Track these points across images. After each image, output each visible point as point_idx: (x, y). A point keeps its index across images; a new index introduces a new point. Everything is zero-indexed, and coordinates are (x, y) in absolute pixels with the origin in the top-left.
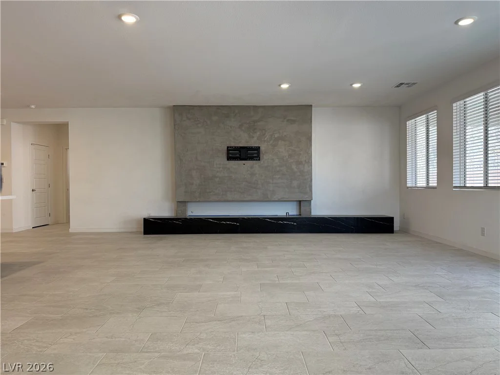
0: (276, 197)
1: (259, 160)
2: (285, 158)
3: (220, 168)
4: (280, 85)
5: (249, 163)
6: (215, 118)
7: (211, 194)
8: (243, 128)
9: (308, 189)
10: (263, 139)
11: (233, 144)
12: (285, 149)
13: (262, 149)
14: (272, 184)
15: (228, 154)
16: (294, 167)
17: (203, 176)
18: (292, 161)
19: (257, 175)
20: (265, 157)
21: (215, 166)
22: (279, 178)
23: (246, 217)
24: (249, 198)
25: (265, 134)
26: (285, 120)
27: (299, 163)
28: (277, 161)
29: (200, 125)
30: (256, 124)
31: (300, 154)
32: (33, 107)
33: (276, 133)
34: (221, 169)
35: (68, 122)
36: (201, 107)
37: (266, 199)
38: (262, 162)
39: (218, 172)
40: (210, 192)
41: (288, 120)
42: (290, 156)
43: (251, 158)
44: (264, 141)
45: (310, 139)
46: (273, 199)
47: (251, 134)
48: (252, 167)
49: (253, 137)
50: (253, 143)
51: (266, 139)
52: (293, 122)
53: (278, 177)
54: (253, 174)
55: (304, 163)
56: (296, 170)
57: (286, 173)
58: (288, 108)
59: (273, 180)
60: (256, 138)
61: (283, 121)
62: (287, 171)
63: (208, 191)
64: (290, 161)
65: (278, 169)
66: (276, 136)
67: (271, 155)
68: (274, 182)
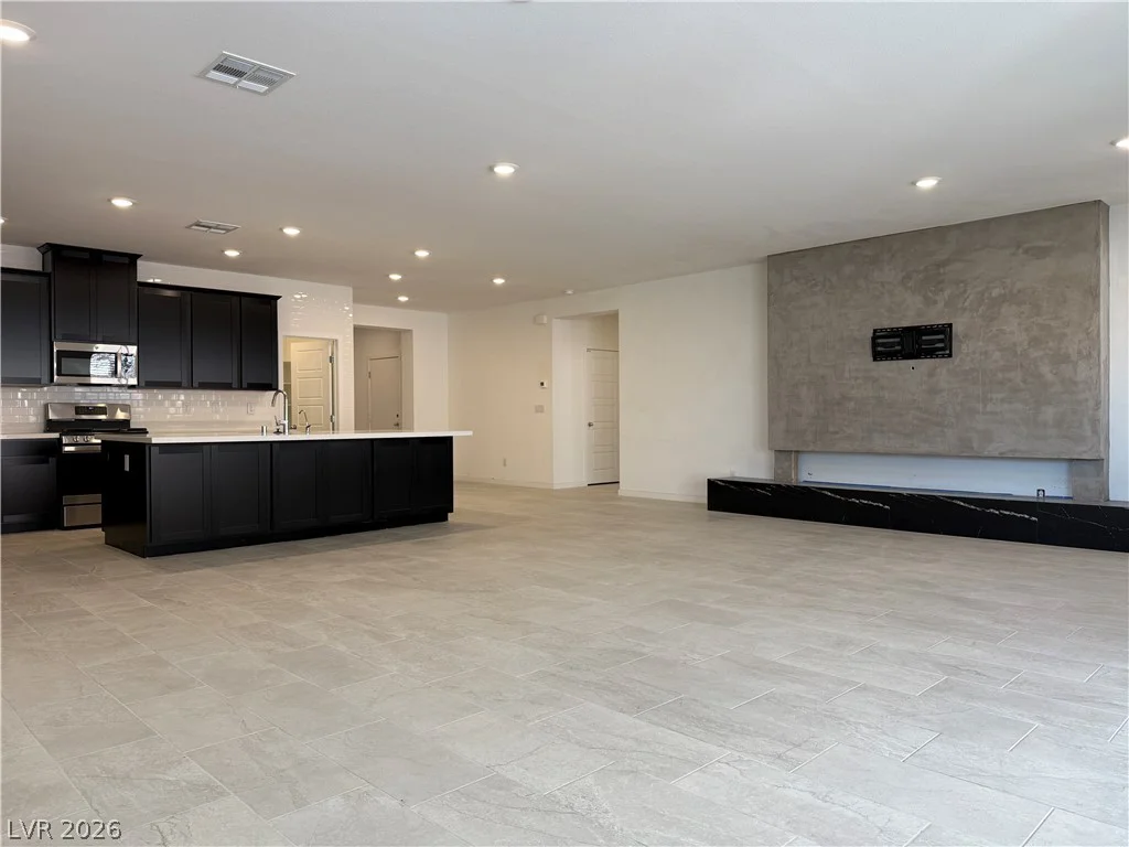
0: (992, 449)
1: (950, 356)
2: (1019, 350)
3: (856, 378)
4: (914, 183)
5: (924, 365)
6: (848, 269)
7: (839, 436)
8: (911, 284)
10: (960, 306)
11: (887, 323)
12: (1019, 324)
13: (958, 329)
14: (984, 414)
15: (874, 344)
16: (1045, 369)
17: (821, 398)
18: (1041, 353)
19: (945, 393)
20: (964, 347)
21: (847, 375)
22: (1003, 400)
23: (905, 492)
24: (924, 448)
25: (965, 291)
26: (1021, 251)
27: (1060, 359)
28: (997, 355)
29: (817, 289)
30: (942, 271)
31: (1064, 335)
32: (570, 292)
33: (996, 287)
34: (859, 381)
35: (617, 311)
36: (818, 251)
37: (968, 453)
38: (956, 360)
39: (852, 388)
40: (837, 433)
41: (1028, 251)
42: (1035, 342)
43: (931, 353)
44: (964, 309)
45: (1093, 293)
46: (986, 453)
47: (930, 294)
48: (931, 374)
49: (935, 302)
50: (934, 317)
51: (966, 304)
52: (1042, 253)
53: (1000, 396)
54: (933, 391)
55: (1077, 357)
56: (1050, 377)
57: (1022, 385)
58: (1027, 220)
59: (985, 406)
60: (941, 305)
61: (1014, 254)
62: (1024, 381)
63: (831, 429)
64: (1035, 354)
65: (1000, 375)
66: (995, 293)
67: (981, 343)
68: (989, 408)
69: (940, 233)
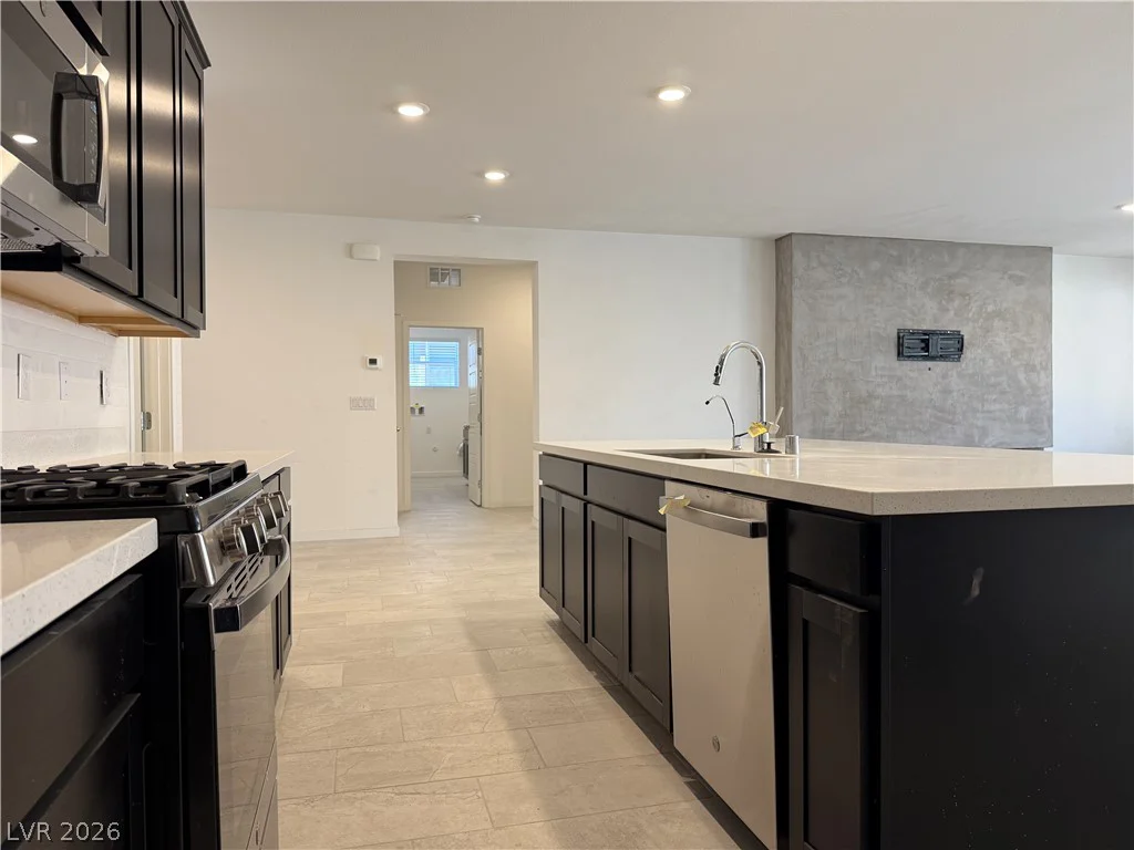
1: (961, 360)
2: (1005, 359)
3: (882, 376)
5: (939, 366)
6: (875, 265)
7: (865, 435)
8: (929, 290)
9: (1046, 424)
10: (966, 316)
11: (911, 325)
12: (1006, 337)
14: (983, 412)
15: (900, 345)
16: (1021, 376)
17: (848, 396)
18: (1020, 362)
19: (955, 394)
21: (873, 373)
22: (995, 400)
25: (969, 303)
26: (1006, 277)
27: (1030, 368)
28: (991, 361)
29: (844, 280)
30: (952, 282)
31: (1032, 349)
32: (477, 220)
33: (989, 304)
34: (885, 380)
36: (847, 239)
38: (963, 364)
39: (879, 385)
40: (862, 432)
41: (1011, 277)
42: (1015, 353)
43: (944, 357)
44: (967, 319)
45: (1048, 318)
47: (944, 302)
48: (944, 377)
49: (948, 310)
50: (948, 323)
51: (970, 315)
52: (1019, 280)
53: (994, 397)
54: (947, 392)
55: (1038, 367)
56: (1024, 383)
57: (1008, 390)
58: (1010, 251)
59: (983, 406)
60: (952, 313)
61: (1002, 278)
62: (1009, 386)
63: (859, 428)
64: (1016, 363)
65: (993, 380)
66: (990, 308)
67: (980, 351)
68: (985, 408)
69: (951, 247)
